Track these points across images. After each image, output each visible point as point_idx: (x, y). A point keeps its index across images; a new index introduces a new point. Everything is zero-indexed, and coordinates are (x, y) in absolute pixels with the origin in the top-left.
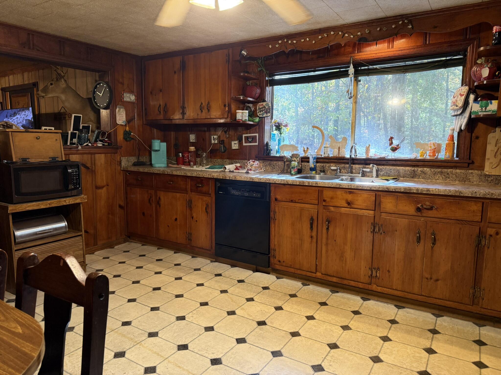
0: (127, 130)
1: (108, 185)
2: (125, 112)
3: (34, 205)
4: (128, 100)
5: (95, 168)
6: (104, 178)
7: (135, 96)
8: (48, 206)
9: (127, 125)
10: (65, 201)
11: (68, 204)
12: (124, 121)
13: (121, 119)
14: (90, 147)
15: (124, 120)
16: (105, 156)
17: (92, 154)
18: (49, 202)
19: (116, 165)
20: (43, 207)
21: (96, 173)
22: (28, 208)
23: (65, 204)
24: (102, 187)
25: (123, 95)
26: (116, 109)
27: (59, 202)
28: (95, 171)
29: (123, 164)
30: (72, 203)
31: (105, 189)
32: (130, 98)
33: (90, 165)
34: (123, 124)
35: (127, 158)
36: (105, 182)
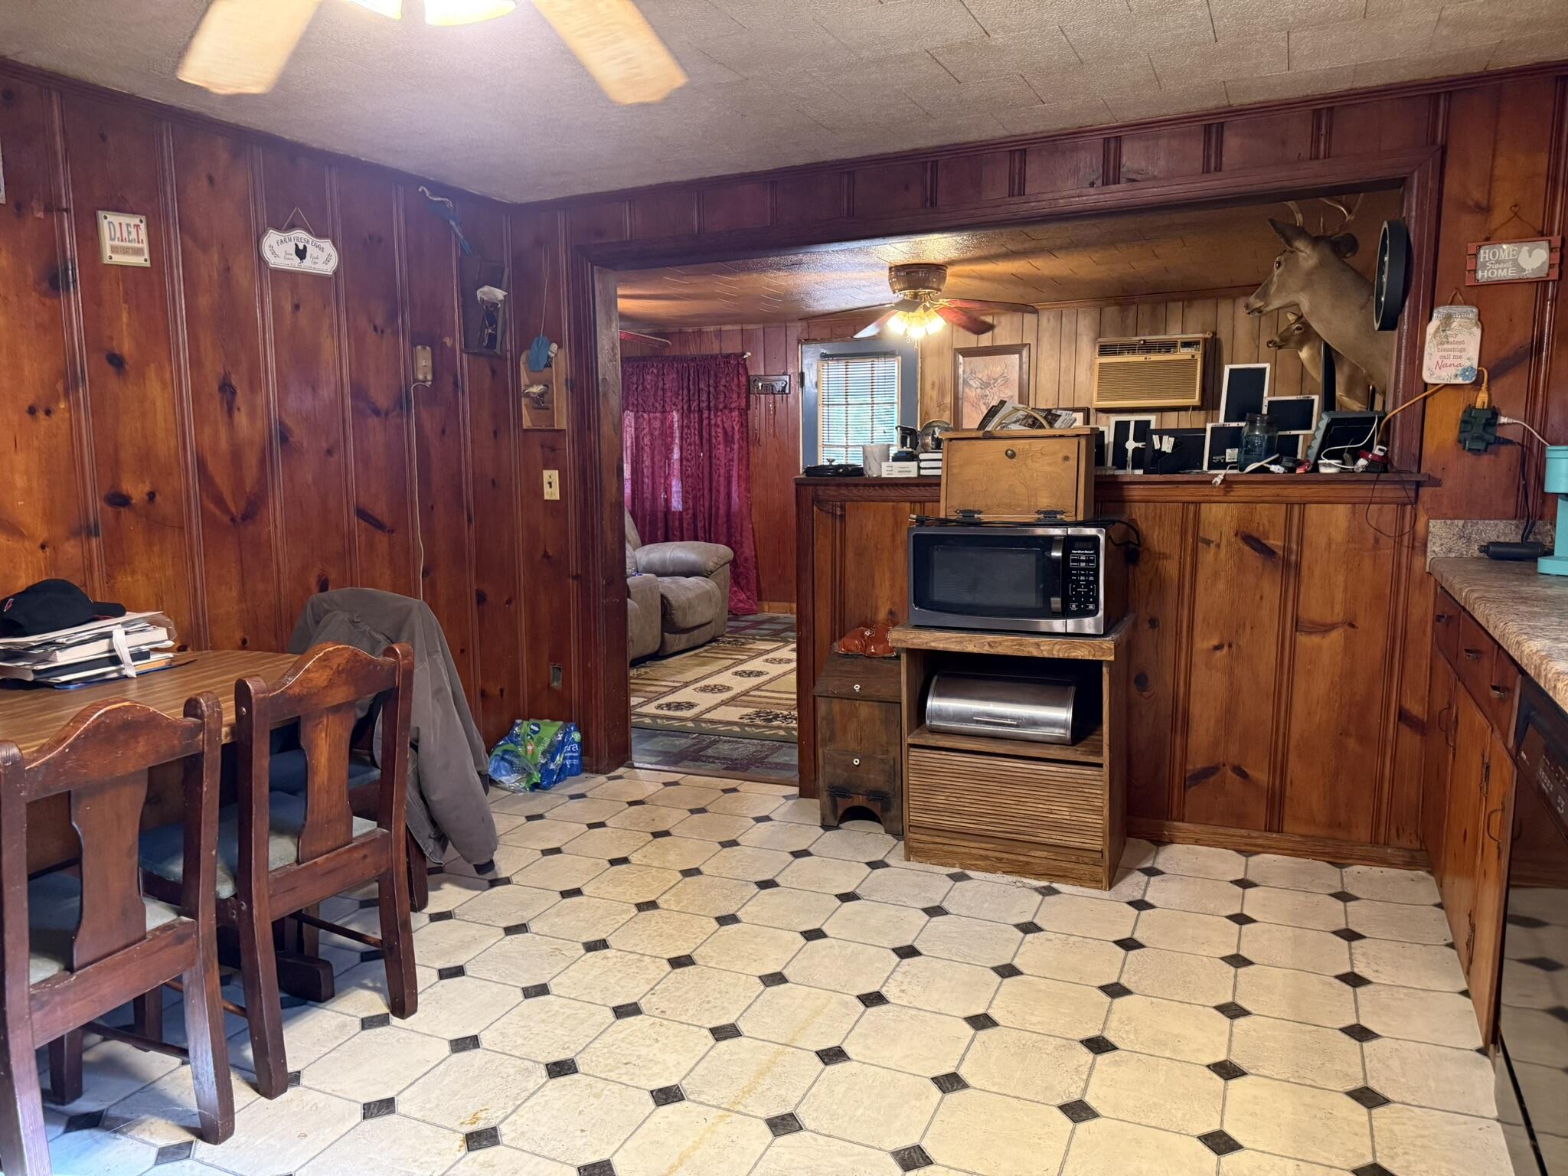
0: (1479, 405)
1: (1352, 626)
2: (1477, 332)
3: (949, 638)
4: (1504, 273)
5: (1300, 553)
6: (1339, 596)
7: (1551, 250)
8: (986, 650)
9: (1484, 385)
10: (1038, 645)
11: (1046, 655)
12: (1465, 370)
13: (1448, 362)
14: (1277, 481)
15: (1467, 364)
16: (1354, 513)
17: (1290, 504)
18: (990, 638)
19: (1405, 550)
20: (970, 648)
21: (1305, 572)
22: (933, 644)
23: (1036, 653)
24: (1326, 629)
25: (1476, 255)
26: (1430, 319)
27: (1021, 645)
28: (1298, 566)
29: (1434, 548)
30: (1061, 656)
31: (1336, 636)
32: (1516, 262)
33: (1281, 544)
34: (1460, 381)
35: (1461, 523)
36: (1338, 608)
